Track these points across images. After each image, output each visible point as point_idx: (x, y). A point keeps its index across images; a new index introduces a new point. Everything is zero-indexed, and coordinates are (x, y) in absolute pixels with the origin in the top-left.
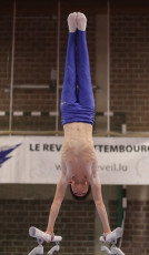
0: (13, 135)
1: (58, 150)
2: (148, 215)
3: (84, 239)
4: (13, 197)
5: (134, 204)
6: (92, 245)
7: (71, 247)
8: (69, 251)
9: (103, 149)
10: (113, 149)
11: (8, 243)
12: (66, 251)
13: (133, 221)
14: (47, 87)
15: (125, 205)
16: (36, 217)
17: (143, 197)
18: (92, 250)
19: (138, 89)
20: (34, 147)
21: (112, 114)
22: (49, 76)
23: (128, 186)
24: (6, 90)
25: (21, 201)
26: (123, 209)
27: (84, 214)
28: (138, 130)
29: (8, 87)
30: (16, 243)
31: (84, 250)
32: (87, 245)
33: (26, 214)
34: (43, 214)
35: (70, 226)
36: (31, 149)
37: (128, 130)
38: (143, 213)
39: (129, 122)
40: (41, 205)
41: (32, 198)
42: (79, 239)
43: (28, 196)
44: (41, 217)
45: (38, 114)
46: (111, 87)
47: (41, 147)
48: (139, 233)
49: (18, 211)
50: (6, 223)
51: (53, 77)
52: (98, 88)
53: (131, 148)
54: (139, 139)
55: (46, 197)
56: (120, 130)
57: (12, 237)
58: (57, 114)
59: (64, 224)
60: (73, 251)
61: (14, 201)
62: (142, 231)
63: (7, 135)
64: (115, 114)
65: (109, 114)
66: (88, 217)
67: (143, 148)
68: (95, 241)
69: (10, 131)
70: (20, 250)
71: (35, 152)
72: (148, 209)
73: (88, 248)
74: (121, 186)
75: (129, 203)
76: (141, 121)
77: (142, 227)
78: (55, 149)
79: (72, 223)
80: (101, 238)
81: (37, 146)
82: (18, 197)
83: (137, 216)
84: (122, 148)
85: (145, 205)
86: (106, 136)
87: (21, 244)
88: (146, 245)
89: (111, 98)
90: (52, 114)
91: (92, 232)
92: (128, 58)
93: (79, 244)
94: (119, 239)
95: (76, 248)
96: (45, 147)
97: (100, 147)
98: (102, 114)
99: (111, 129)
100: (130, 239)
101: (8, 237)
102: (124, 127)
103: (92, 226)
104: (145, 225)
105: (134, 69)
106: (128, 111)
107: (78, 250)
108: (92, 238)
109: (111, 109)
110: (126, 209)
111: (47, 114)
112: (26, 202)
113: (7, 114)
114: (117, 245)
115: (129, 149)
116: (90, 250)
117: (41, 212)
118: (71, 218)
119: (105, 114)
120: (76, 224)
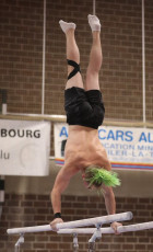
2: (27, 211)
5: (12, 198)
13: (10, 218)
15: (2, 199)
17: (22, 190)
19: (20, 63)
23: (6, 177)
37: (8, 110)
38: (21, 208)
39: (9, 101)
53: (13, 132)
56: (1, 110)
67: (29, 134)
72: (29, 204)
76: (22, 101)
83: (14, 212)
84: (3, 132)
85: (24, 200)
92: (10, 24)
102: (5, 106)
104: (23, 222)
105: (16, 38)
106: (8, 88)
110: (3, 204)
115: (12, 133)
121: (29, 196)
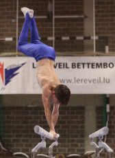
0: (19, 56)
1: (55, 67)
3: (76, 137)
4: (20, 105)
6: (83, 141)
7: (67, 143)
8: (65, 146)
9: (90, 66)
10: (99, 65)
11: (17, 140)
12: (62, 146)
14: (45, 17)
15: (108, 110)
16: (39, 120)
18: (83, 146)
21: (97, 38)
22: (47, 8)
23: (111, 95)
24: (13, 21)
25: (27, 108)
26: (107, 113)
27: (76, 118)
29: (15, 18)
30: (24, 141)
31: (76, 146)
32: (79, 141)
33: (31, 118)
35: (65, 127)
36: (34, 67)
37: (110, 50)
41: (35, 106)
42: (72, 137)
43: (32, 104)
46: (96, 16)
49: (24, 116)
50: (15, 125)
51: (49, 9)
52: (86, 17)
56: (104, 51)
57: (20, 136)
58: (53, 38)
59: (61, 125)
60: (68, 146)
61: (21, 108)
63: (15, 56)
64: (100, 38)
65: (95, 38)
66: (79, 120)
68: (85, 139)
69: (17, 53)
70: (26, 146)
73: (79, 144)
74: (105, 95)
75: (111, 108)
79: (66, 124)
80: (90, 136)
82: (24, 105)
84: (105, 65)
86: (93, 56)
87: (27, 141)
89: (96, 25)
90: (49, 38)
91: (83, 132)
93: (73, 141)
94: (104, 136)
95: (70, 144)
97: (88, 64)
98: (89, 38)
99: (97, 50)
100: (113, 136)
101: (17, 136)
102: (107, 48)
103: (83, 127)
106: (109, 35)
107: (72, 145)
108: (83, 136)
109: (97, 34)
110: (110, 113)
111: (46, 39)
112: (31, 108)
113: (14, 39)
114: (103, 140)
115: (111, 65)
116: (81, 146)
117: (42, 116)
118: (66, 120)
119: (92, 38)
120: (70, 125)
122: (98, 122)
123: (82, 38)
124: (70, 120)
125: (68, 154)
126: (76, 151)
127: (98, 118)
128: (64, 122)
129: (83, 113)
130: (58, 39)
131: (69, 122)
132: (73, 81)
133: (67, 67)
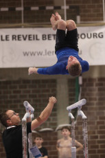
1: (25, 39)
2: (99, 90)
5: (89, 81)
6: (55, 115)
13: (88, 95)
15: (80, 82)
16: (9, 95)
17: (96, 75)
20: (4, 38)
21: (68, 7)
26: (79, 86)
27: (48, 91)
28: (90, 20)
34: (14, 92)
35: (36, 101)
36: (2, 40)
37: (81, 20)
38: (95, 88)
39: (82, 14)
40: (12, 85)
41: (4, 80)
44: (13, 94)
45: (6, 9)
47: (10, 38)
48: (93, 104)
54: (91, 28)
55: (16, 78)
58: (22, 9)
59: (32, 99)
62: (95, 102)
64: (71, 7)
65: (65, 7)
66: (50, 93)
67: (95, 35)
68: (57, 112)
71: (5, 42)
72: (101, 85)
73: (52, 118)
75: (84, 80)
76: (92, 13)
77: (95, 99)
78: (22, 38)
79: (38, 98)
81: (7, 37)
83: (91, 90)
85: (97, 82)
88: (98, 114)
90: (17, 9)
96: (14, 37)
98: (59, 8)
102: (78, 18)
104: (97, 97)
106: (80, 4)
109: (67, 3)
110: (82, 85)
111: (14, 9)
115: (83, 36)
116: (54, 119)
117: (12, 90)
118: (37, 94)
119: (62, 7)
120: (42, 99)
121: (101, 79)
122: (70, 95)
123: (52, 8)
124: (41, 93)
125: (40, 129)
126: (48, 125)
127: (70, 90)
128: (36, 96)
129: (55, 86)
130: (27, 9)
131: (40, 96)
132: (44, 53)
133: (37, 39)
